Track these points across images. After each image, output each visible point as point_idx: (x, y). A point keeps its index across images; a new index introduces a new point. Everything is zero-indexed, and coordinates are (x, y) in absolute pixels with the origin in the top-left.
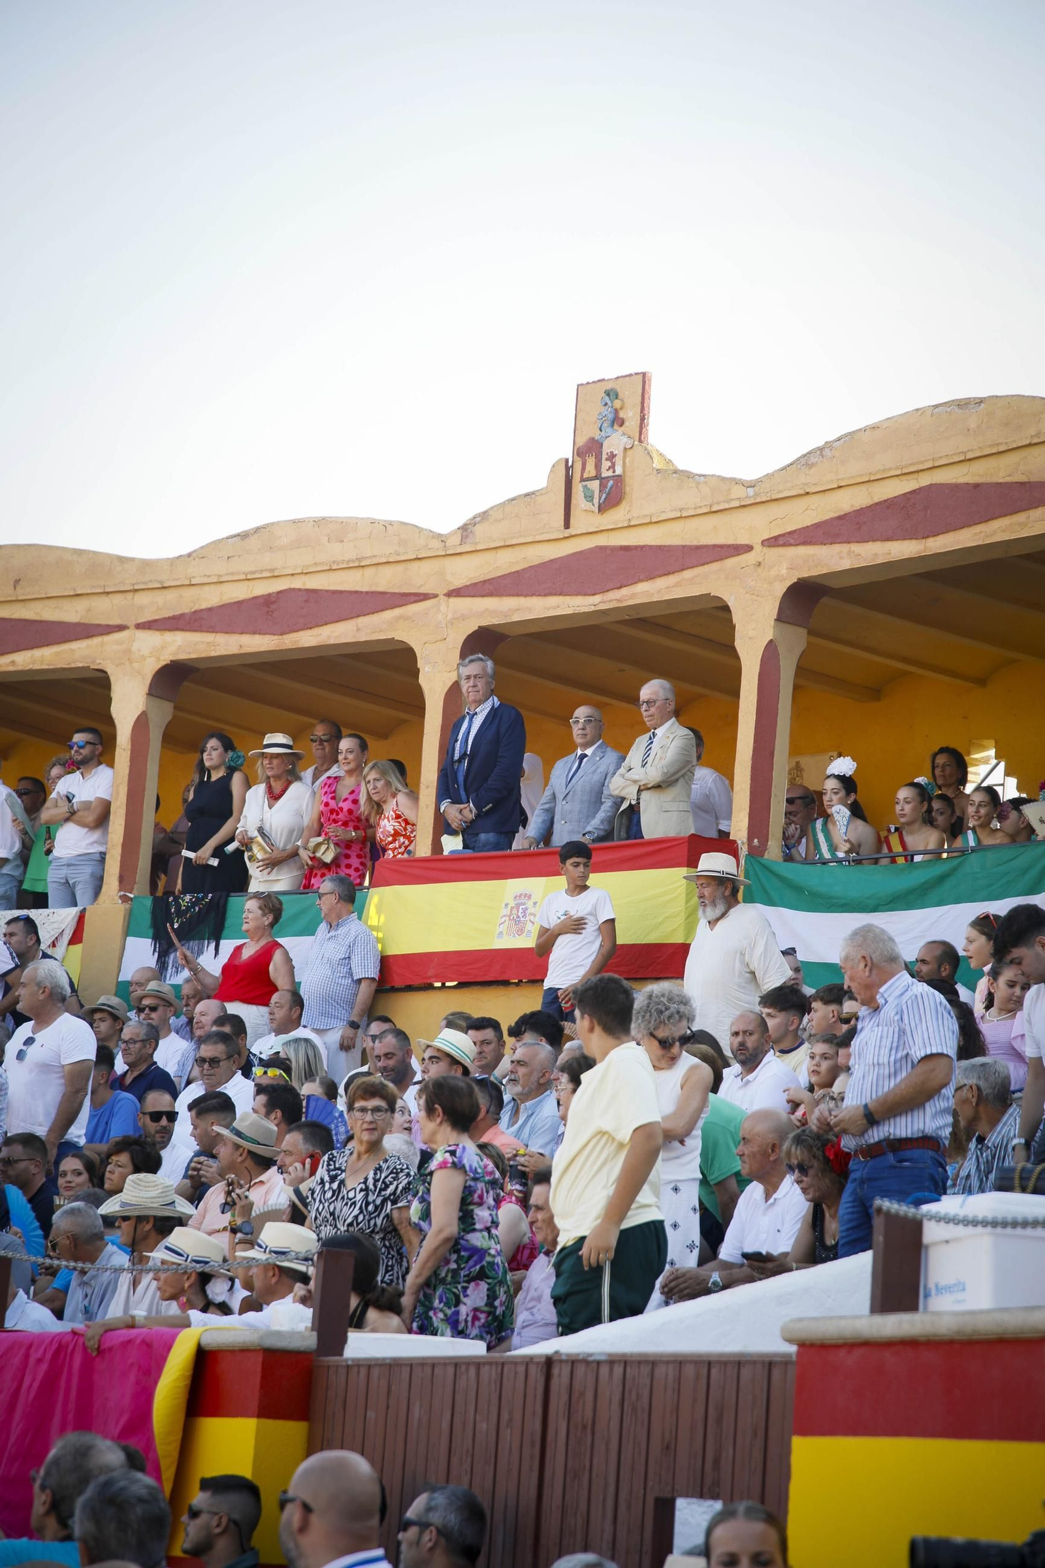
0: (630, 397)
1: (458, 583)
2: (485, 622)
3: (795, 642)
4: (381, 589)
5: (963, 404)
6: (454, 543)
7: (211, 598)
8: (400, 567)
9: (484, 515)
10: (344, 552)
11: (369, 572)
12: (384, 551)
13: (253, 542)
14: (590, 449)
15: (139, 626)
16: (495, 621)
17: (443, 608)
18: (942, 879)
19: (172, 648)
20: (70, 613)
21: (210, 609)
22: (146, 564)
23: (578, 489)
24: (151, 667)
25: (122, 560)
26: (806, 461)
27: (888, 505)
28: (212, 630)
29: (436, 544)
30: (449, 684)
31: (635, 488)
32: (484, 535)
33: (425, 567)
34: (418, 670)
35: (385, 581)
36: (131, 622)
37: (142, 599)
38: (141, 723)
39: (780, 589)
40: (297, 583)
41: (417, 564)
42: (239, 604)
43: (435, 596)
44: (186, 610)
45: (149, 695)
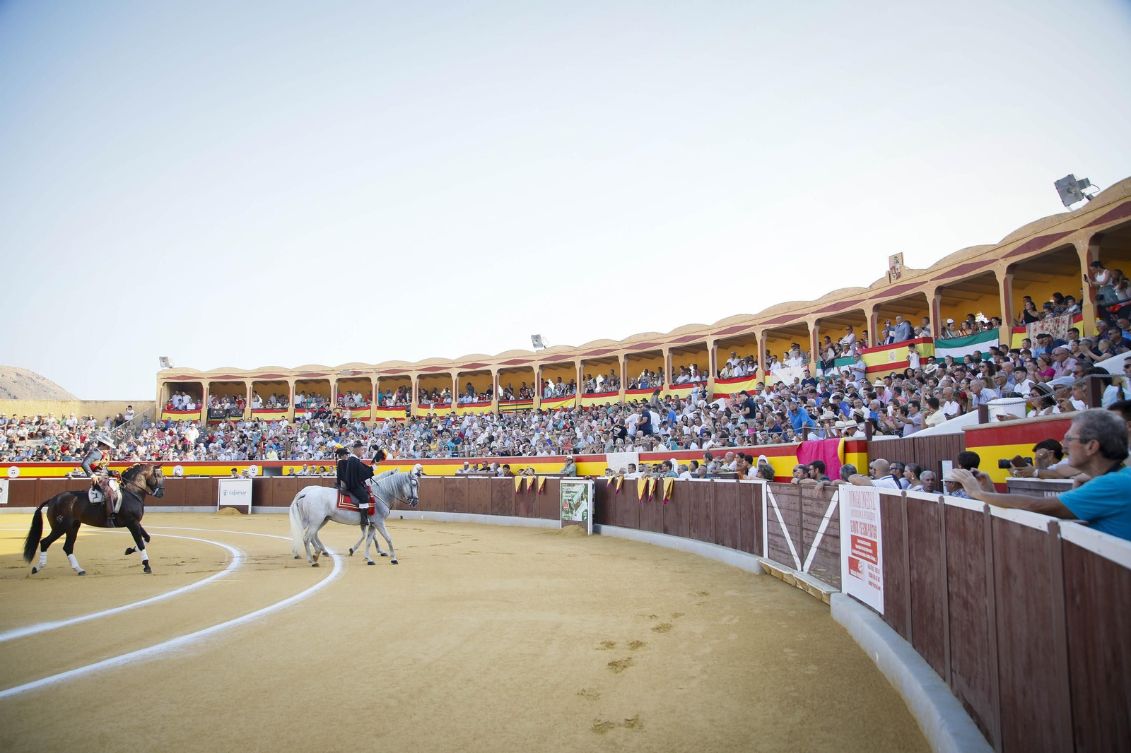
0: (900, 257)
1: (871, 296)
2: (877, 303)
3: (939, 298)
4: (856, 299)
5: (966, 249)
6: (869, 290)
7: (824, 306)
8: (860, 295)
9: (873, 283)
10: (849, 294)
11: (854, 296)
12: (855, 293)
13: (832, 294)
14: (893, 268)
15: (812, 313)
16: (879, 302)
17: (869, 301)
18: (975, 339)
19: (818, 316)
20: (799, 313)
21: (825, 308)
23: (891, 276)
24: (815, 320)
25: (806, 301)
26: (936, 264)
27: (954, 269)
28: (826, 311)
29: (864, 290)
30: (871, 315)
31: (903, 274)
32: (874, 287)
33: (863, 295)
34: (865, 313)
36: (810, 312)
37: (812, 308)
38: (814, 330)
39: (935, 289)
42: (830, 306)
43: (867, 299)
44: (820, 309)
45: (815, 325)
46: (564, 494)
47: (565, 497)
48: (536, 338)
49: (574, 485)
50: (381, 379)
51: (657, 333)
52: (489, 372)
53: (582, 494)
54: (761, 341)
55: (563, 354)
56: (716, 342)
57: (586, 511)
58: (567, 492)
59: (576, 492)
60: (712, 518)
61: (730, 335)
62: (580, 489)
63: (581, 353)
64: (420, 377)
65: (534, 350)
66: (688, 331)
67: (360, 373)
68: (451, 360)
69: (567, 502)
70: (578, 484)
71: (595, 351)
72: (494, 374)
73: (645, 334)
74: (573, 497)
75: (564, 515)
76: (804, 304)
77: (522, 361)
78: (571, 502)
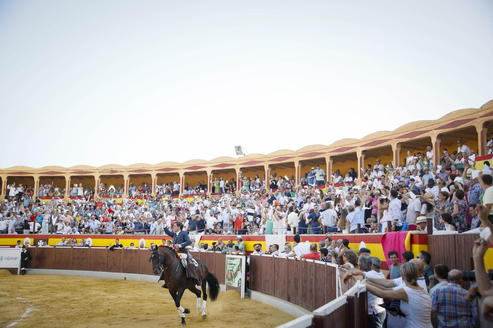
1: (481, 115)
2: (486, 120)
4: (469, 118)
6: (480, 110)
7: (444, 124)
8: (472, 115)
9: (484, 105)
10: (463, 114)
11: (467, 116)
12: (469, 113)
13: (449, 115)
15: (434, 130)
16: (488, 120)
17: (479, 120)
19: (439, 132)
20: (425, 129)
21: (444, 126)
22: (434, 121)
24: (436, 135)
25: (431, 121)
28: (445, 128)
29: (477, 110)
30: (481, 130)
32: (484, 108)
33: (475, 114)
34: (476, 129)
35: (469, 117)
36: (433, 129)
37: (434, 126)
38: (436, 143)
40: (456, 120)
41: (474, 114)
42: (448, 124)
43: (478, 118)
44: (441, 126)
45: (437, 139)
46: (228, 266)
47: (228, 268)
48: (238, 148)
49: (234, 259)
50: (131, 176)
51: (322, 145)
52: (205, 173)
53: (239, 266)
54: (396, 151)
55: (256, 160)
56: (364, 152)
57: (240, 279)
58: (231, 264)
59: (235, 265)
60: (314, 292)
61: (374, 147)
62: (237, 262)
63: (269, 159)
64: (158, 175)
65: (237, 157)
66: (343, 144)
67: (116, 172)
68: (179, 164)
69: (230, 272)
70: (236, 258)
71: (279, 158)
72: (209, 173)
73: (314, 146)
74: (233, 267)
75: (228, 281)
76: (429, 123)
77: (228, 165)
78: (232, 272)
